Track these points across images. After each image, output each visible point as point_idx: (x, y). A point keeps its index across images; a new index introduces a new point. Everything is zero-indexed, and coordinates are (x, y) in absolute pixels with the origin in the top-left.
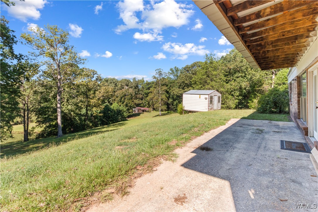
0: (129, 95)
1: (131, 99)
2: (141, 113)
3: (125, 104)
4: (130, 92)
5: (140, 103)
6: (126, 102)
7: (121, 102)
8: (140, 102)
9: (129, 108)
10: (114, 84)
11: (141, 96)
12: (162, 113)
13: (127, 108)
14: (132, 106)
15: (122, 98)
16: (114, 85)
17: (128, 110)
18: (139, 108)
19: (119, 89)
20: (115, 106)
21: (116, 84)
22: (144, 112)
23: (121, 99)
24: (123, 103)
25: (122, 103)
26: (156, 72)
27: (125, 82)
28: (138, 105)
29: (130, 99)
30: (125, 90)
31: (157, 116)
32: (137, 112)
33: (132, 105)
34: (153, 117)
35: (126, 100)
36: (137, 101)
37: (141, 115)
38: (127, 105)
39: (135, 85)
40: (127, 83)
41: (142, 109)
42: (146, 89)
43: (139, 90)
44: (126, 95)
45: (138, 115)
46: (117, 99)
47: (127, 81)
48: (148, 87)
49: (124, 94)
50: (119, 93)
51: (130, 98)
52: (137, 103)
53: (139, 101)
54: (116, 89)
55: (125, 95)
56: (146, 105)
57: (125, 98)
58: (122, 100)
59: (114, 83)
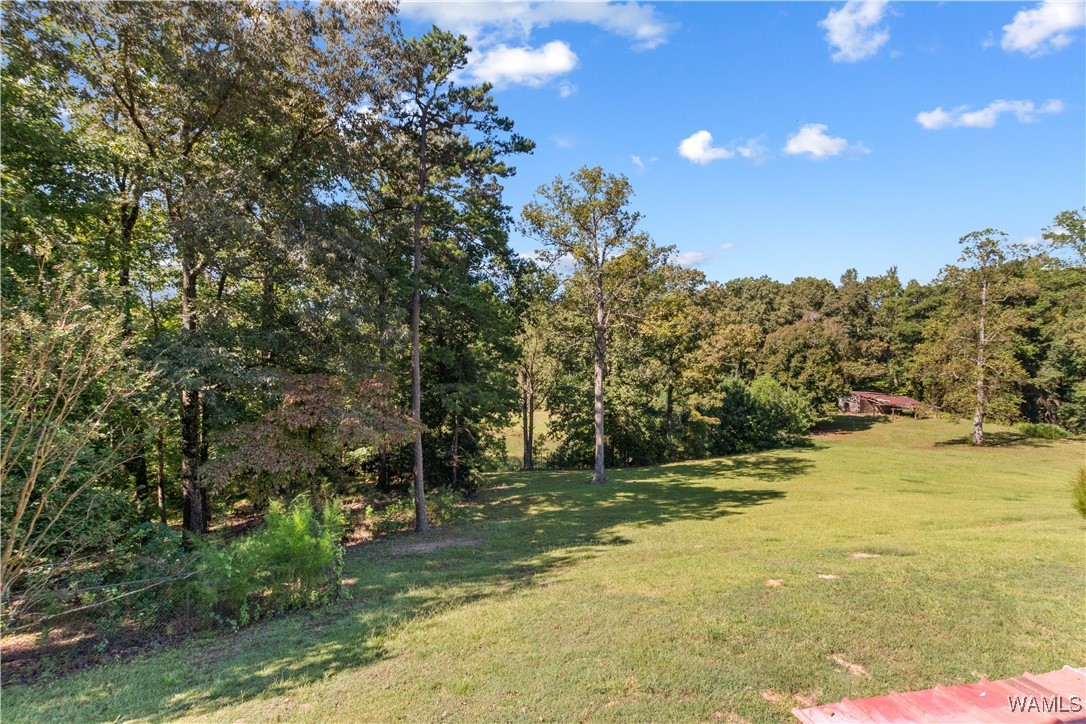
0: (822, 347)
1: (829, 360)
2: (876, 420)
3: (802, 378)
4: (827, 333)
5: (872, 375)
6: (809, 372)
7: (787, 369)
8: (876, 369)
9: (821, 394)
10: (764, 301)
11: (877, 347)
12: (993, 428)
13: (812, 395)
14: (834, 390)
15: (792, 356)
16: (764, 306)
17: (817, 402)
18: (866, 394)
19: (782, 320)
20: (762, 388)
21: (770, 303)
22: (890, 413)
23: (789, 361)
24: (796, 375)
25: (791, 374)
26: (965, 245)
27: (807, 292)
28: (862, 384)
29: (826, 362)
30: (805, 325)
31: (964, 441)
32: (854, 410)
33: (834, 386)
34: (937, 444)
35: (809, 363)
36: (858, 369)
37: (876, 426)
38: (810, 385)
39: (853, 304)
40: (816, 294)
41: (882, 400)
42: (907, 319)
43: (870, 321)
44: (810, 347)
45: (862, 424)
46: (773, 358)
47: (818, 287)
48: (917, 306)
49: (801, 341)
50: (781, 338)
51: (827, 357)
52: (857, 374)
53: (867, 365)
54: (769, 320)
55: (807, 346)
56: (904, 385)
57: (805, 357)
58: (794, 362)
59: (762, 298)
